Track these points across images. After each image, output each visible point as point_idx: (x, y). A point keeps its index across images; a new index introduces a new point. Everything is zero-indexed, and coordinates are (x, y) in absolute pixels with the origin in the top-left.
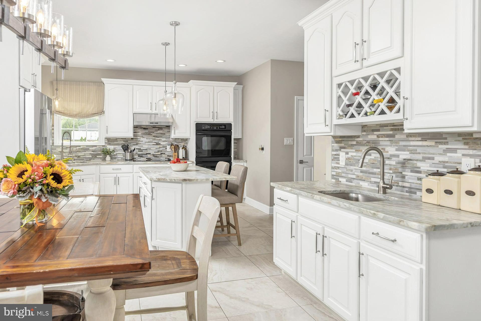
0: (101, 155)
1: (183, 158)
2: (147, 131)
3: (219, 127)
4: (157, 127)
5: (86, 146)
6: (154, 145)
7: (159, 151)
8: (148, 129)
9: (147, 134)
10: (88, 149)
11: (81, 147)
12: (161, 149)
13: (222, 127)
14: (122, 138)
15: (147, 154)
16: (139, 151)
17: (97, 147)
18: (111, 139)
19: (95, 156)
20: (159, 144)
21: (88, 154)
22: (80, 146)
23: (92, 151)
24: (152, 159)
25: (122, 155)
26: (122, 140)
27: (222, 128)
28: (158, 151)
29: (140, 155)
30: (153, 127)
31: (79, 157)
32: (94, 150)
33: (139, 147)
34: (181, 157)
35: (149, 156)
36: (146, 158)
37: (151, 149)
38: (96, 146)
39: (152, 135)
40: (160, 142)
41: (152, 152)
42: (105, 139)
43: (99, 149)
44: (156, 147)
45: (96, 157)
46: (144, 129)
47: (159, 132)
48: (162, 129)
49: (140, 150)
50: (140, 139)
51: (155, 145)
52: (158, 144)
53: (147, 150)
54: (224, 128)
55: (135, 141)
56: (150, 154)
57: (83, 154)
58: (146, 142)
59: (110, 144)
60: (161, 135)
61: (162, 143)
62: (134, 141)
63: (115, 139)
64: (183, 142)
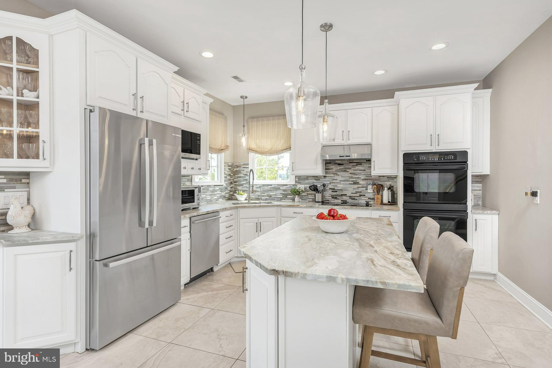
0: (291, 195)
1: (389, 202)
2: (343, 168)
3: (444, 158)
4: (354, 162)
5: (277, 185)
6: (351, 184)
7: (358, 192)
8: (343, 164)
9: (342, 170)
10: (279, 189)
11: (273, 186)
12: (360, 190)
14: (313, 177)
15: (342, 195)
16: (332, 192)
17: (288, 186)
18: (302, 177)
19: (286, 196)
20: (358, 183)
21: (278, 194)
22: (271, 185)
23: (283, 191)
24: (348, 202)
25: (313, 195)
26: (313, 178)
27: (449, 159)
28: (356, 193)
29: (334, 197)
30: (350, 163)
31: (270, 196)
32: (284, 189)
33: (332, 187)
34: (385, 201)
35: (344, 198)
36: (342, 201)
37: (348, 189)
38: (287, 185)
39: (348, 172)
40: (358, 181)
41: (349, 194)
42: (296, 177)
43: (290, 188)
44: (353, 187)
45: (287, 197)
46: (339, 164)
47: (357, 168)
48: (361, 164)
49: (334, 190)
50: (334, 177)
51: (352, 184)
52: (355, 183)
53: (342, 190)
54: (453, 158)
55: (328, 180)
56: (346, 195)
57: (275, 194)
58: (341, 181)
59: (300, 183)
60: (361, 172)
61: (361, 182)
62: (326, 180)
63: (306, 177)
64: (392, 181)
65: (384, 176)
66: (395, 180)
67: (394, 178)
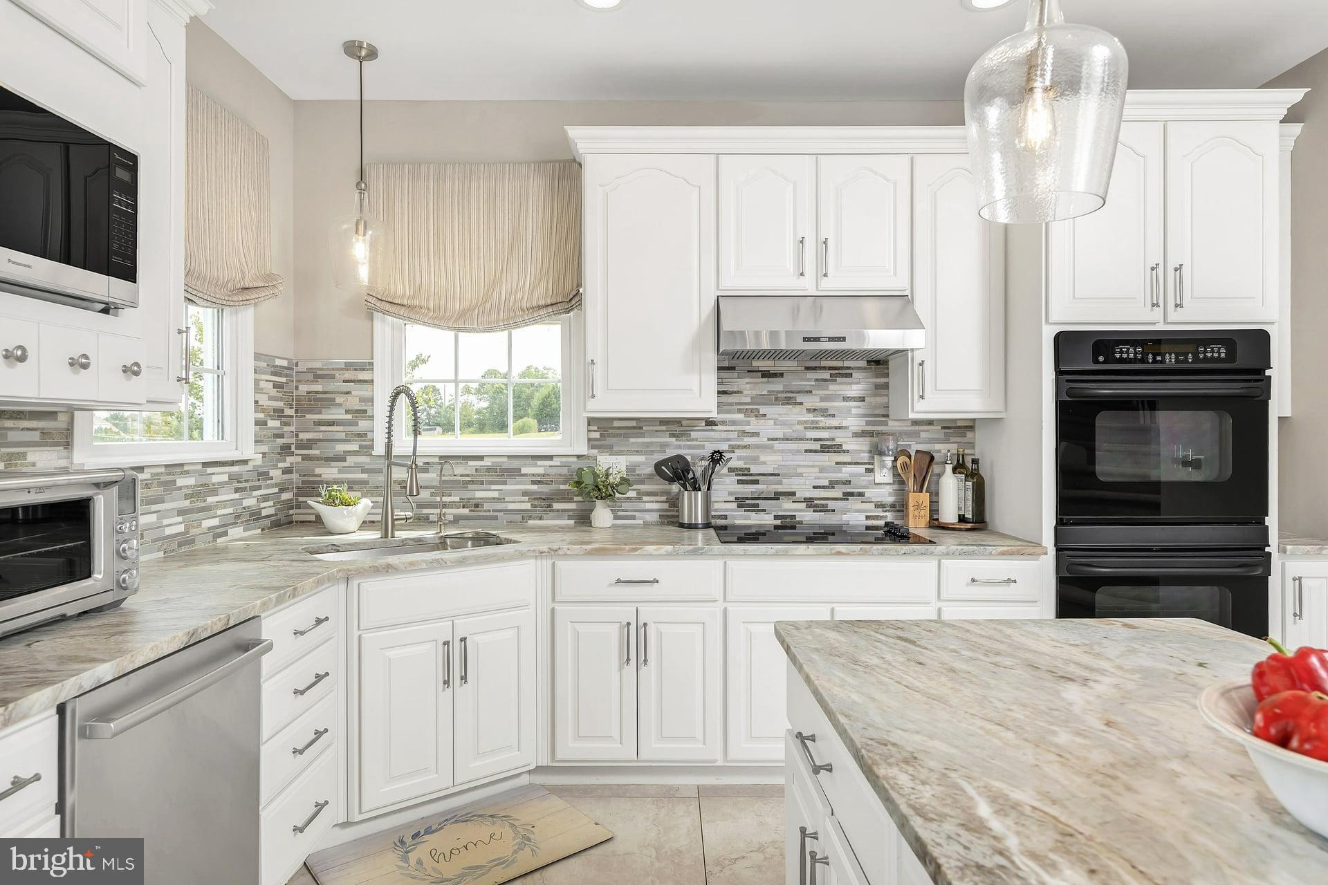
0: (570, 500)
1: (962, 519)
2: (780, 388)
3: (1196, 355)
4: (825, 368)
5: (505, 459)
6: (811, 451)
7: (837, 482)
8: (781, 375)
9: (777, 399)
10: (514, 473)
11: (487, 462)
12: (845, 473)
13: (1209, 355)
14: (663, 422)
15: (778, 496)
16: (739, 482)
17: (556, 462)
18: (616, 424)
19: (545, 503)
20: (838, 448)
21: (515, 495)
22: (481, 458)
23: (534, 482)
24: (801, 522)
25: (664, 498)
26: (664, 428)
27: (1212, 360)
28: (833, 484)
29: (747, 502)
30: (807, 368)
31: (477, 506)
32: (539, 475)
33: (740, 464)
34: (949, 514)
35: (787, 506)
36: (776, 517)
37: (800, 470)
38: (550, 458)
39: (801, 404)
40: (838, 441)
41: (805, 491)
42: (589, 425)
43: (564, 471)
44: (819, 463)
45: (550, 506)
46: (766, 375)
47: (833, 388)
48: (850, 375)
49: (745, 476)
50: (748, 423)
51: (816, 451)
52: (828, 447)
53: (778, 475)
54: (1223, 355)
55: (724, 435)
56: (793, 494)
57: (495, 494)
58: (773, 439)
59: (609, 449)
60: (847, 404)
61: (851, 444)
62: (717, 435)
63: (633, 424)
64: (959, 439)
65: (930, 422)
66: (970, 435)
67: (967, 427)
